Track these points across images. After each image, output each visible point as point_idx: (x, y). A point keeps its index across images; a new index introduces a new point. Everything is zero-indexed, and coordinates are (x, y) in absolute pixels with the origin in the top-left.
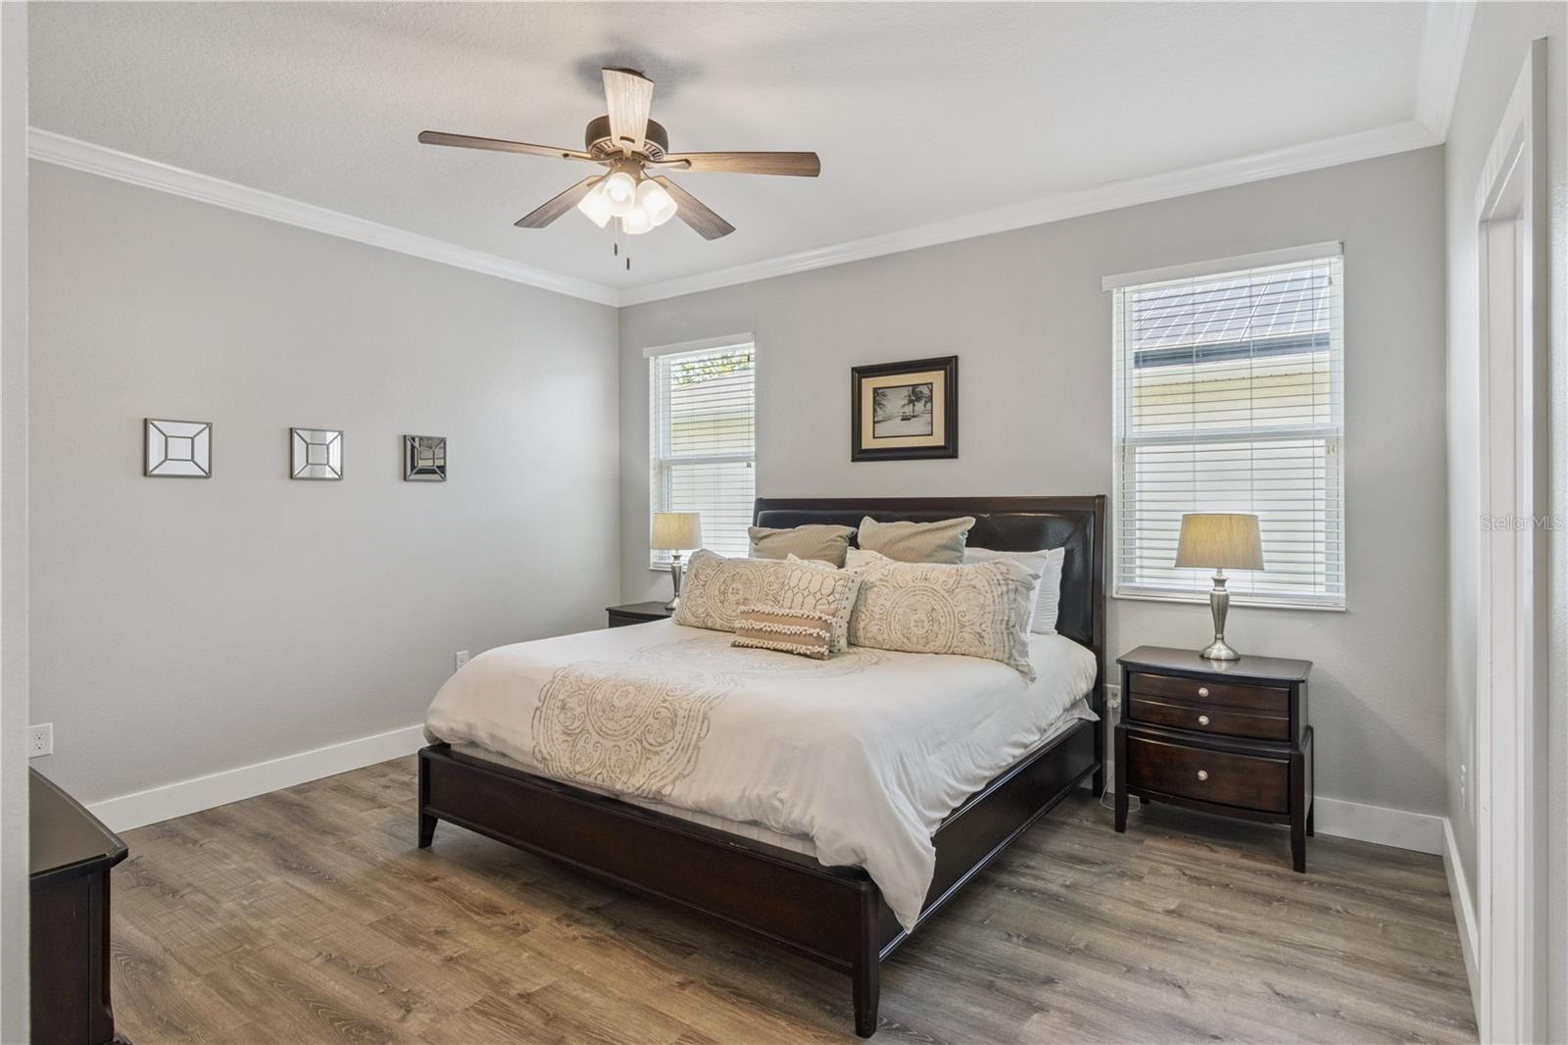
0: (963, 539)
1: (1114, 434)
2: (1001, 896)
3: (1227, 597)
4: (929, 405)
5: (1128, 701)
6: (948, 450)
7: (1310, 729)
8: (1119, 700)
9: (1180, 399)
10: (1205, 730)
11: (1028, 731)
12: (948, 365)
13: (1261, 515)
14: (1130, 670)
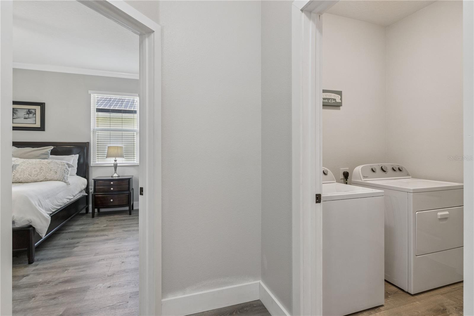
0: (50, 152)
1: (91, 128)
2: (64, 234)
3: (117, 164)
4: (34, 115)
5: (95, 188)
6: (42, 128)
7: (133, 189)
8: (93, 190)
9: (107, 121)
10: (112, 191)
11: (70, 196)
12: (42, 105)
13: (124, 147)
14: (95, 181)
